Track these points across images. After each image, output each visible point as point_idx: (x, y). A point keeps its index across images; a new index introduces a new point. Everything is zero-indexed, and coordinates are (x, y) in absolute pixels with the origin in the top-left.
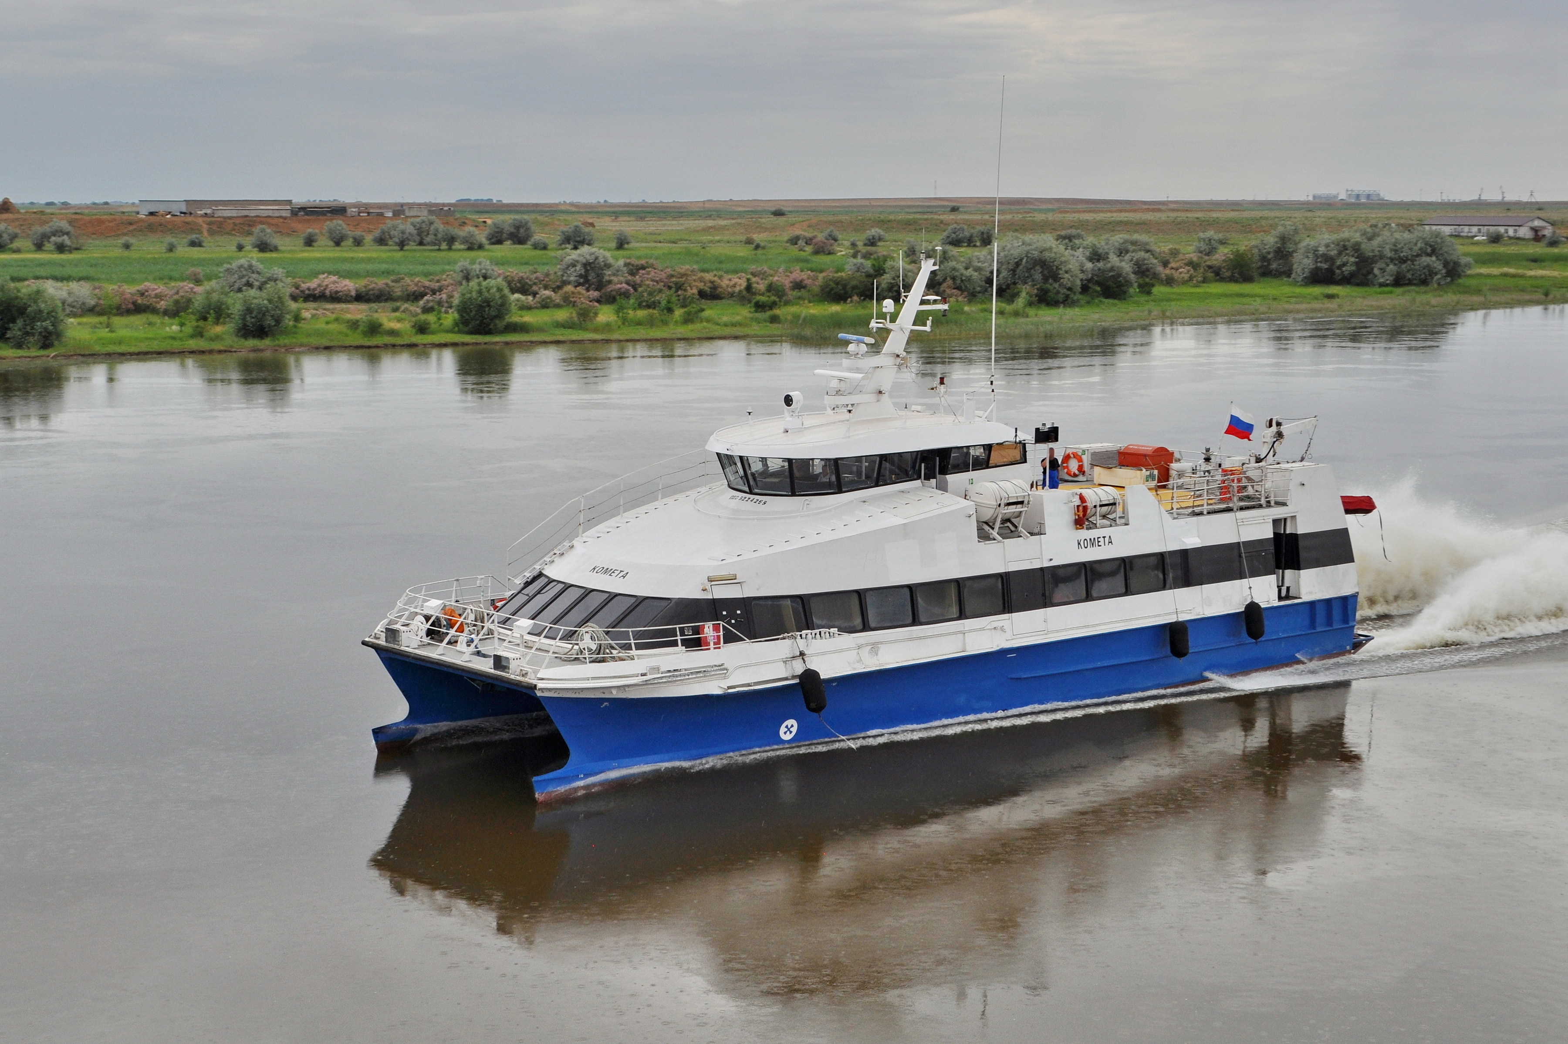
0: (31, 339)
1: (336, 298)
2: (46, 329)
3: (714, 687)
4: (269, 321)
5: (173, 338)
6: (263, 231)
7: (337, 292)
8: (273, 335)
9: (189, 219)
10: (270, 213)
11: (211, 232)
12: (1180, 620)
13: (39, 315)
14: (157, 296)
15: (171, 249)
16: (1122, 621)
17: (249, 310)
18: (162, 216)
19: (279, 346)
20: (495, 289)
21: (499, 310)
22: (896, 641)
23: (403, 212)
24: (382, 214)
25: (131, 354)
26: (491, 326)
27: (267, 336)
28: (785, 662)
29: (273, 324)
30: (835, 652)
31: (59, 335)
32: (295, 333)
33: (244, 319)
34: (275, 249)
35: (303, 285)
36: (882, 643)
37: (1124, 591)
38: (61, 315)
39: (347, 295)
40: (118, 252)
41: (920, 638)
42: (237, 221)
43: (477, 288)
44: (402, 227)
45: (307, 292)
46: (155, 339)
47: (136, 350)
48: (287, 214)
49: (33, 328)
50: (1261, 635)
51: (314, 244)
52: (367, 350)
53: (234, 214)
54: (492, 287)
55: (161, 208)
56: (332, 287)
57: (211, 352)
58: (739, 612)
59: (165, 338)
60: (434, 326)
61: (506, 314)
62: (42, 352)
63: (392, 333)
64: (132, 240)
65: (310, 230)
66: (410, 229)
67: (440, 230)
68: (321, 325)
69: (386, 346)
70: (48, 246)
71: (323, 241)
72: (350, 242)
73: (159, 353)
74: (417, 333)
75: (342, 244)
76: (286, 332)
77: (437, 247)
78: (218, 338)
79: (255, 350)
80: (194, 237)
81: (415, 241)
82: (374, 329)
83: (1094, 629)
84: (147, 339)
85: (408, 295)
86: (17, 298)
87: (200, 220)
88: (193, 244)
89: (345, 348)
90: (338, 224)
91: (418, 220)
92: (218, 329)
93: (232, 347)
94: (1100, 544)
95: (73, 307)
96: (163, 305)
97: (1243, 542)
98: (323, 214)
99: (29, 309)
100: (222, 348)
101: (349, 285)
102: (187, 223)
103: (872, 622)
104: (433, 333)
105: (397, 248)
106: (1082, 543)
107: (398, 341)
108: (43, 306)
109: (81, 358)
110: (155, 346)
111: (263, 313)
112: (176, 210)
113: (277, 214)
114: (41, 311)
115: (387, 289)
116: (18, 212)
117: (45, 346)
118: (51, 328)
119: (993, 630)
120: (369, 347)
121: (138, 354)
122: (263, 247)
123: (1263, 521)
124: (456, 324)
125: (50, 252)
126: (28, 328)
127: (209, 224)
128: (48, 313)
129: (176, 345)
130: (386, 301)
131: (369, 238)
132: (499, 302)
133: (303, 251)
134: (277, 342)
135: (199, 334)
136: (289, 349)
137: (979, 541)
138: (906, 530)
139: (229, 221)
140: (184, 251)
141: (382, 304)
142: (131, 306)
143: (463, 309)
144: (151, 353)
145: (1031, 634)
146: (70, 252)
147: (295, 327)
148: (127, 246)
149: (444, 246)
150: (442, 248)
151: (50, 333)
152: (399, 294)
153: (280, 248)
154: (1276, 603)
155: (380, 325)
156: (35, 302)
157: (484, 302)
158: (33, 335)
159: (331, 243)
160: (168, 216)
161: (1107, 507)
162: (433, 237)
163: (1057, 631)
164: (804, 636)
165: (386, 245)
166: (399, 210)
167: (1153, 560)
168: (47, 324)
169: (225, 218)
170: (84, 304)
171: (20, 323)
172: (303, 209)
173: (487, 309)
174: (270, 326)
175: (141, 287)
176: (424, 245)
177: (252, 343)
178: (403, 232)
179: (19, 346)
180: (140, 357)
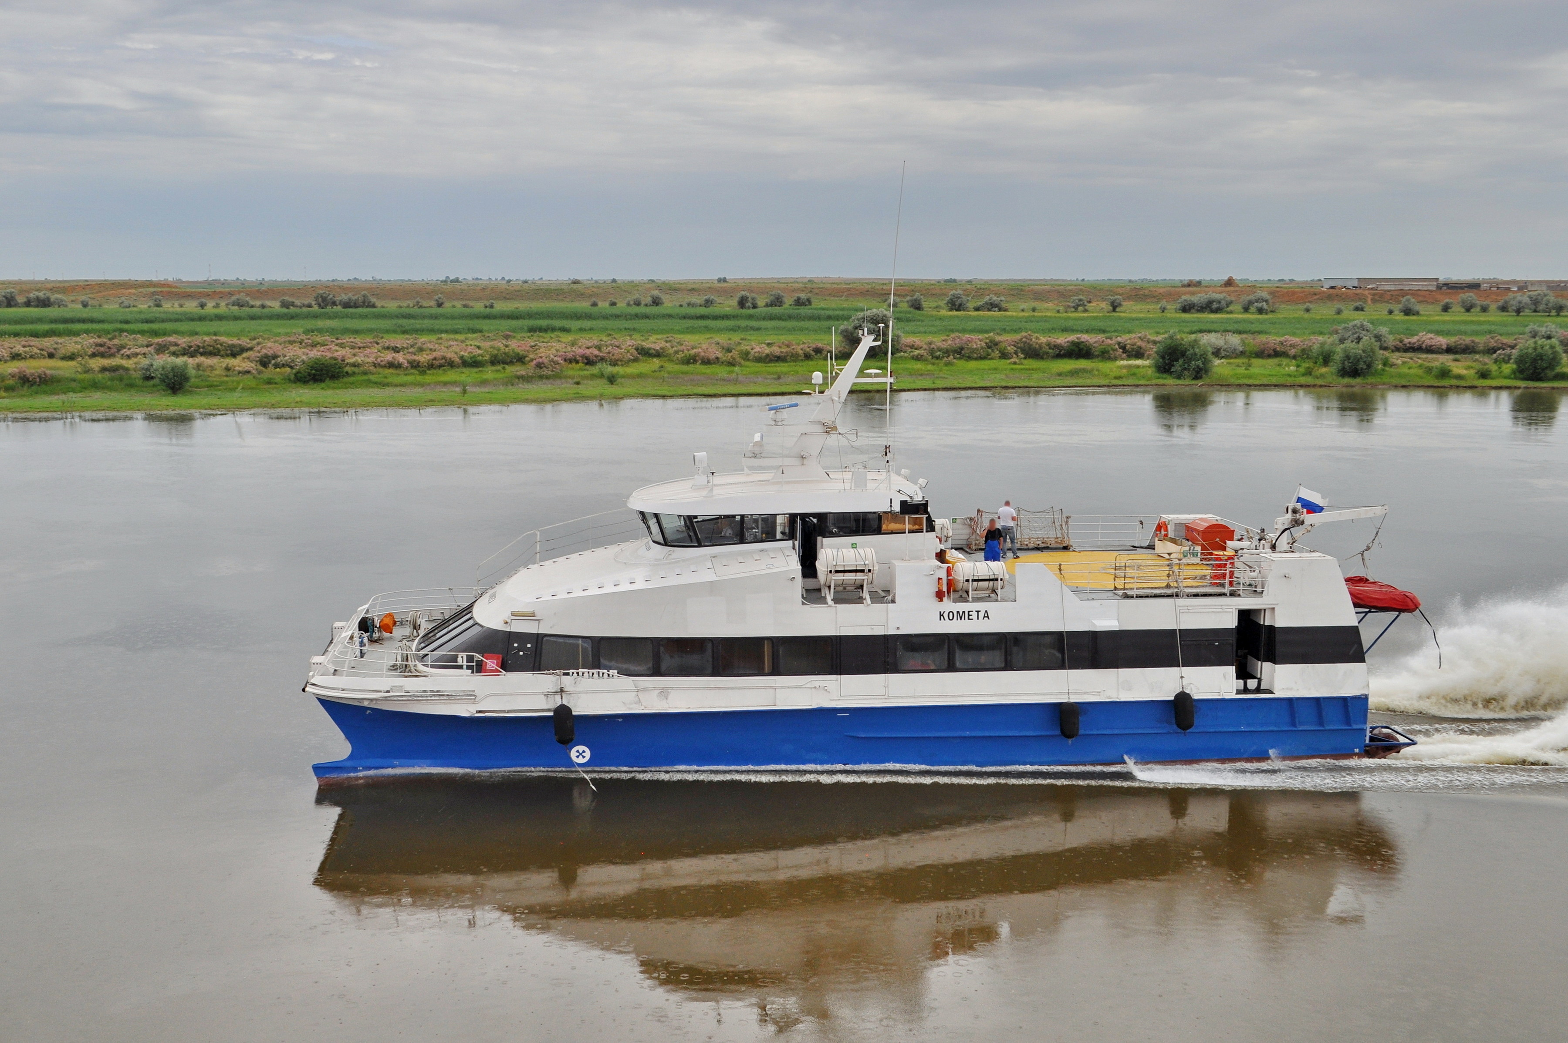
0: (1186, 372)
1: (1430, 350)
2: (1198, 366)
3: (464, 710)
4: (1362, 365)
5: (1290, 375)
6: (1408, 300)
7: (1431, 346)
8: (1364, 376)
9: (1358, 291)
10: (1420, 288)
11: (1374, 301)
12: (1072, 701)
13: (1194, 356)
14: (1291, 345)
15: (1339, 312)
16: (995, 695)
17: (1348, 357)
18: (1339, 289)
19: (1367, 384)
20: (1548, 347)
21: (1550, 364)
22: (688, 689)
23: (1526, 287)
24: (1508, 289)
25: (1255, 386)
26: (1542, 375)
27: (1359, 376)
28: (547, 695)
29: (1365, 367)
30: (609, 692)
31: (1207, 371)
32: (1382, 375)
33: (1343, 363)
34: (1417, 313)
35: (1406, 340)
36: (672, 689)
37: (1003, 665)
38: (1210, 357)
39: (1439, 348)
40: (1301, 314)
41: (719, 688)
42: (1394, 293)
43: (1533, 345)
44: (1519, 298)
45: (1408, 345)
46: (1276, 376)
47: (1261, 383)
48: (1434, 288)
49: (1189, 366)
50: (1190, 726)
51: (1449, 310)
52: (1436, 390)
53: (1392, 288)
54: (1546, 345)
55: (1339, 284)
56: (1428, 342)
57: (1314, 386)
58: (529, 646)
59: (1283, 375)
60: (1494, 373)
61: (1557, 366)
62: (1193, 382)
63: (1459, 377)
64: (1311, 306)
65: (1447, 300)
66: (1525, 299)
67: (1551, 301)
68: (1405, 370)
69: (1451, 387)
70: (1252, 309)
71: (1457, 308)
72: (1479, 309)
73: (1276, 386)
74: (1479, 378)
75: (1472, 310)
76: (1376, 373)
77: (1547, 314)
78: (1322, 376)
79: (1347, 386)
80: (1358, 304)
81: (1531, 309)
82: (1444, 373)
83: (954, 699)
84: (1270, 375)
85: (1489, 350)
86: (1181, 344)
87: (1366, 292)
88: (1357, 309)
89: (1419, 387)
90: (1470, 296)
91: (1535, 293)
92: (1324, 370)
93: (1331, 383)
94: (970, 617)
95: (1227, 352)
96: (1292, 352)
97: (1179, 630)
98: (1462, 288)
99: (1188, 353)
100: (1323, 384)
101: (1442, 341)
102: (1356, 294)
103: (664, 667)
104: (1492, 378)
105: (1514, 314)
106: (946, 615)
107: (1463, 383)
108: (1197, 350)
109: (1219, 387)
110: (1274, 381)
111: (1358, 360)
112: (1349, 284)
113: (1425, 288)
114: (1196, 354)
115: (1473, 344)
116: (1238, 286)
117: (1197, 377)
118: (1201, 366)
119: (813, 690)
120: (1438, 387)
121: (1260, 385)
122: (1407, 312)
123: (1221, 610)
124: (1514, 372)
125: (1253, 313)
126: (1186, 366)
127: (1374, 295)
128: (1201, 355)
129: (1290, 381)
130: (1470, 353)
131: (1493, 307)
132: (1551, 356)
133: (1438, 315)
134: (1367, 381)
135: (1309, 372)
136: (1374, 386)
137: (803, 604)
138: (712, 588)
139: (1388, 293)
140: (1348, 313)
141: (1466, 356)
142: (1271, 352)
143: (1520, 360)
144: (1271, 385)
145: (865, 697)
146: (1266, 314)
147: (1383, 370)
148: (1308, 310)
149: (1553, 313)
150: (1551, 314)
151: (1201, 369)
152: (1481, 348)
153: (1421, 313)
154: (1234, 696)
155: (1450, 371)
156: (1193, 348)
157: (1537, 356)
158: (1189, 370)
159: (1463, 310)
160: (1344, 289)
161: (987, 582)
162: (1545, 306)
163: (897, 697)
164: (580, 674)
165: (1507, 311)
166: (1523, 286)
167: (1048, 639)
168: (1200, 363)
169: (1385, 291)
170: (1235, 350)
171: (1181, 361)
172: (1446, 284)
173: (1539, 362)
174: (1362, 369)
175: (1282, 339)
176: (1539, 312)
177: (1347, 380)
178: (1520, 302)
179: (1179, 377)
180: (1262, 388)
